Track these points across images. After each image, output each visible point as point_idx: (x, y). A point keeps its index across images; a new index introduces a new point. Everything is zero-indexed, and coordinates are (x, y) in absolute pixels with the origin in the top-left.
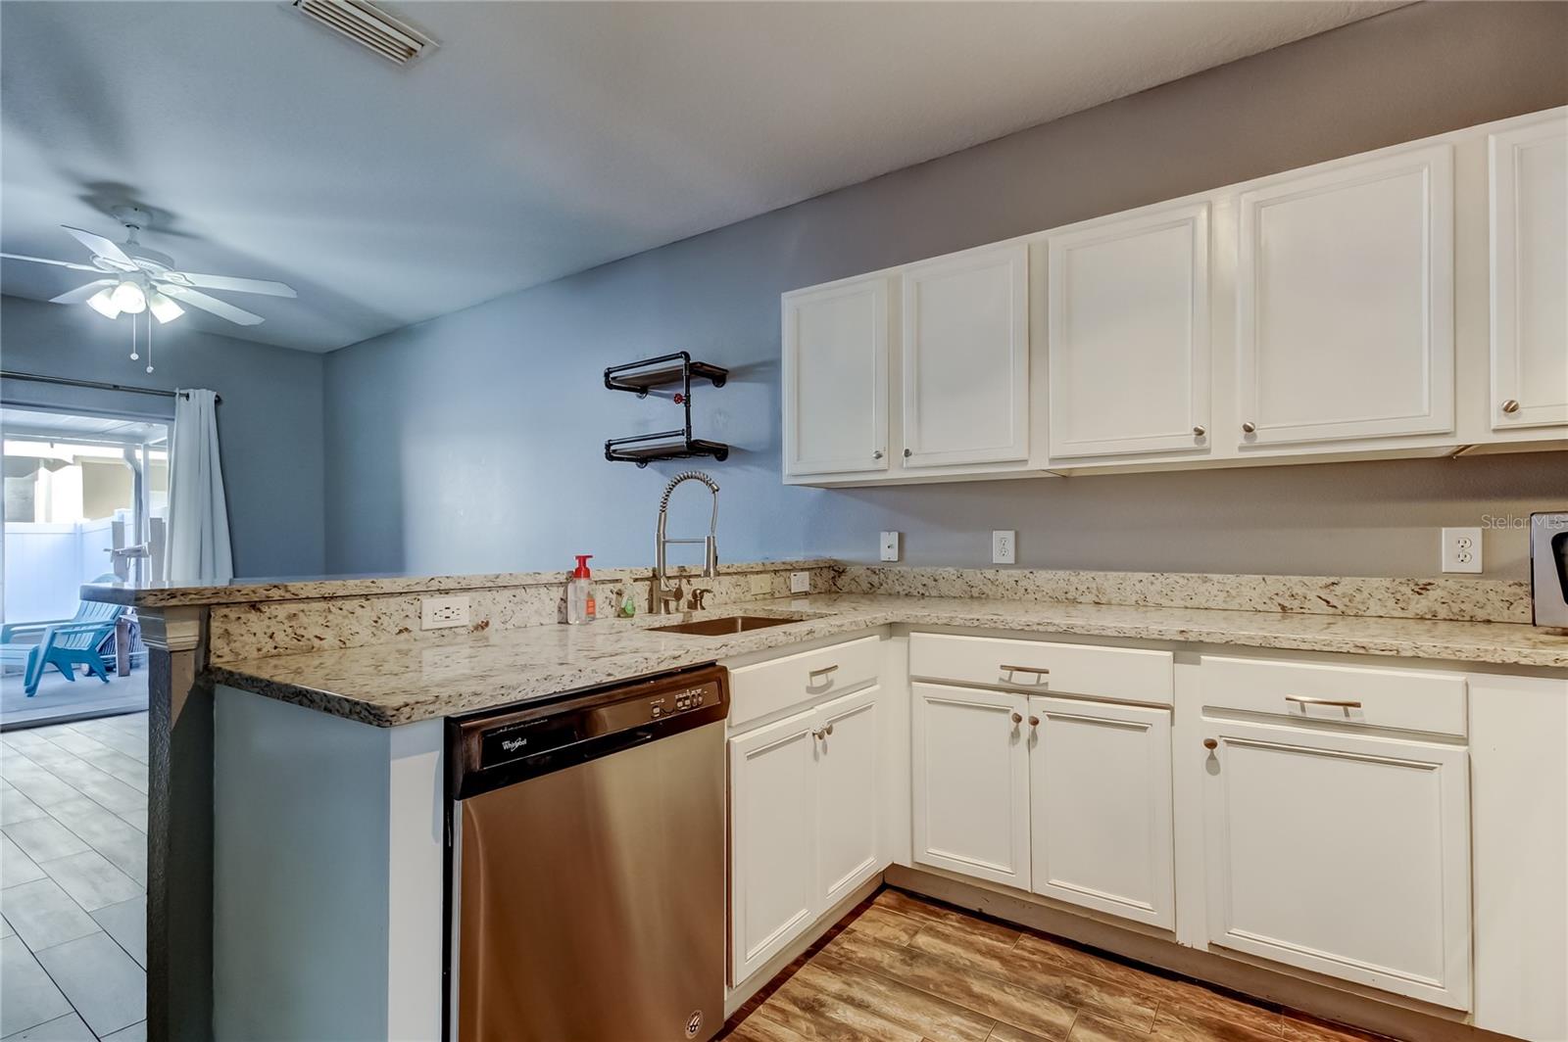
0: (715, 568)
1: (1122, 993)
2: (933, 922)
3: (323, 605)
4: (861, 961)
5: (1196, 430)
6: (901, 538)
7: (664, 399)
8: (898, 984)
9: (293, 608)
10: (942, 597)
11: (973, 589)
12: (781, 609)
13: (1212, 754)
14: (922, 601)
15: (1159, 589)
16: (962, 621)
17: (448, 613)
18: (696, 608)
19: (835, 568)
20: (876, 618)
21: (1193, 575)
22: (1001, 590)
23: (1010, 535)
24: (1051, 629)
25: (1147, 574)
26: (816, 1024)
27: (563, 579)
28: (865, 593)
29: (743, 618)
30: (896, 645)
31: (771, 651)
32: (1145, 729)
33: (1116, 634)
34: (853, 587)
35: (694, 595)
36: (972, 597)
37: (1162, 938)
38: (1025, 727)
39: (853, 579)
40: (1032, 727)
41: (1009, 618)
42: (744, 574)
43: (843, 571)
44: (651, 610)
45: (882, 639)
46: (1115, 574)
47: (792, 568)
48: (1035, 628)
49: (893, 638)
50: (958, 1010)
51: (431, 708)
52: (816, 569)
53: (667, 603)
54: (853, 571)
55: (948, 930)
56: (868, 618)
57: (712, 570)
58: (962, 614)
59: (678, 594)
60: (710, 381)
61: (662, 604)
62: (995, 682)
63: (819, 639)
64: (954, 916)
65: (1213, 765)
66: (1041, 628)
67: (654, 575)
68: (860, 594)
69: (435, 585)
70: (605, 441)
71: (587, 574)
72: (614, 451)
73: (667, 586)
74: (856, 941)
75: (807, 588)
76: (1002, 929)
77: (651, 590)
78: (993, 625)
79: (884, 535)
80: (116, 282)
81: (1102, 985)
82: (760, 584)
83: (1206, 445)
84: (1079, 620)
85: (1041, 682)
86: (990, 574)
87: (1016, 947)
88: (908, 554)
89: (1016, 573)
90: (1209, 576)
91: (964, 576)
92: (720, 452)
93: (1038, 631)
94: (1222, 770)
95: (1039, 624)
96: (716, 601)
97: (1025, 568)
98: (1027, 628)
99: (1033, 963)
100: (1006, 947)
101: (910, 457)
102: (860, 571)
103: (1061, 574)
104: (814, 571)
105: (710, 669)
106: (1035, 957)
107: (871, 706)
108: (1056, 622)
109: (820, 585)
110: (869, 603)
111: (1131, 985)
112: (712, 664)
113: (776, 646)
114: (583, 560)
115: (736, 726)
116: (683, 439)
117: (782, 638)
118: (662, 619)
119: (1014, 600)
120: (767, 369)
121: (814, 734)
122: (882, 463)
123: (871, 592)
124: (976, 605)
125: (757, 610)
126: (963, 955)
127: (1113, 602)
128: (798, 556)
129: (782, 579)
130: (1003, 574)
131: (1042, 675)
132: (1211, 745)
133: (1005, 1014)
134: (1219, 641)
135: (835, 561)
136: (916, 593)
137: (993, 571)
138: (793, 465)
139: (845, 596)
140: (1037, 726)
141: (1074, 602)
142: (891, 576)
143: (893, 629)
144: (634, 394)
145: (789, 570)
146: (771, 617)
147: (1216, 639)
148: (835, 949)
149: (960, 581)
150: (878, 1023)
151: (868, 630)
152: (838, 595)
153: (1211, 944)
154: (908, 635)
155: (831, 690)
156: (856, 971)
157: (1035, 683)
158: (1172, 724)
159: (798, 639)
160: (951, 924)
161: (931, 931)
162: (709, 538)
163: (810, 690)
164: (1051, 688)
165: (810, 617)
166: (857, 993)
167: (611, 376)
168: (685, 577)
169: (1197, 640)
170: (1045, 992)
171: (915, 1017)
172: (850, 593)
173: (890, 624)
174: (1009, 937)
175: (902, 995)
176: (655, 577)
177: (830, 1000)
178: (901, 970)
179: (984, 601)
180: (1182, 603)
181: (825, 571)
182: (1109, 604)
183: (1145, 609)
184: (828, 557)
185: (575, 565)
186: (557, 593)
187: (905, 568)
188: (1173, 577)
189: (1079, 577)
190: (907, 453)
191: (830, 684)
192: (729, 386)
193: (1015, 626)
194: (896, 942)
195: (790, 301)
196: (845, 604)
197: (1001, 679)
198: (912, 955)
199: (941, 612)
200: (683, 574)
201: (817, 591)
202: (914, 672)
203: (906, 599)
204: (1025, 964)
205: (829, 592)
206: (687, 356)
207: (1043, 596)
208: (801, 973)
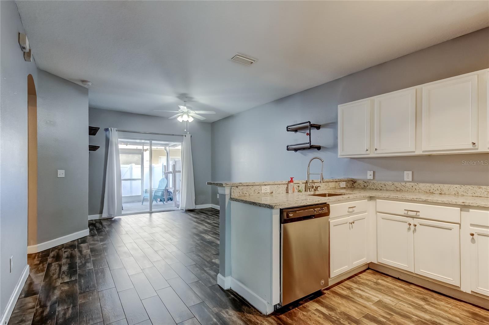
0: (323, 181)
1: (442, 301)
2: (383, 278)
3: (247, 187)
4: (362, 282)
5: (473, 143)
6: (374, 172)
7: (302, 133)
8: (373, 288)
9: (242, 187)
10: (387, 190)
11: (398, 188)
12: (338, 192)
13: (473, 238)
14: (381, 191)
15: (463, 190)
16: (392, 197)
17: (266, 190)
18: (316, 191)
19: (353, 181)
20: (366, 195)
21: (475, 186)
22: (407, 189)
23: (410, 173)
24: (420, 200)
25: (458, 186)
26: (350, 292)
27: (287, 183)
28: (362, 188)
29: (328, 194)
30: (372, 203)
31: (339, 201)
32: (451, 229)
33: (441, 202)
34: (359, 186)
35: (316, 187)
36: (397, 190)
37: (456, 289)
38: (412, 227)
39: (359, 184)
40: (414, 227)
41: (407, 197)
42: (328, 182)
43: (356, 182)
44: (305, 191)
45: (368, 201)
46: (447, 185)
47: (341, 181)
48: (415, 199)
49: (371, 201)
50: (390, 296)
51: (279, 206)
52: (347, 181)
53: (309, 189)
54: (359, 182)
55: (388, 280)
56: (364, 195)
57: (322, 181)
58: (393, 195)
59: (313, 187)
60: (316, 128)
61: (309, 190)
62: (403, 214)
63: (351, 199)
64: (390, 278)
65: (473, 241)
66: (417, 200)
67: (306, 182)
68: (361, 188)
69: (264, 184)
70: (287, 145)
71: (293, 182)
72: (289, 148)
73: (310, 185)
74: (361, 278)
75: (345, 186)
76: (405, 283)
77: (306, 186)
78: (402, 198)
79: (368, 172)
80: (182, 114)
81: (435, 299)
82: (332, 185)
83: (477, 147)
84: (431, 198)
85: (417, 214)
86: (403, 184)
87: (409, 287)
88: (376, 177)
89: (412, 184)
90: (481, 187)
91: (395, 184)
92: (319, 148)
93: (416, 200)
94: (476, 242)
95: (416, 198)
96: (321, 189)
97: (415, 183)
98: (413, 200)
99: (414, 291)
100: (407, 287)
101: (377, 151)
102: (361, 182)
103: (428, 184)
104: (346, 182)
105: (325, 204)
106: (415, 290)
107: (365, 218)
108: (422, 198)
109: (348, 185)
110: (364, 191)
111: (445, 300)
112: (326, 203)
113: (340, 200)
114: (292, 179)
115: (332, 218)
116: (309, 145)
117: (342, 198)
118: (309, 193)
119: (412, 192)
120: (333, 124)
121: (349, 223)
122: (368, 152)
123: (364, 188)
124: (398, 193)
125: (332, 192)
126: (393, 286)
127: (446, 194)
128: (342, 177)
129: (338, 184)
130: (408, 184)
131: (418, 213)
132: (472, 235)
133: (404, 299)
134: (476, 205)
135: (353, 179)
136: (379, 189)
137: (404, 183)
138: (340, 152)
139: (356, 189)
140: (416, 227)
141: (432, 193)
142: (371, 184)
143: (371, 198)
144: (294, 132)
145: (340, 181)
146: (336, 194)
147: (475, 205)
148: (355, 279)
149: (393, 186)
150: (367, 294)
151: (364, 198)
152: (354, 189)
153: (472, 291)
154: (376, 200)
155: (354, 213)
156: (361, 284)
157: (415, 215)
158: (460, 228)
159: (346, 199)
160: (389, 279)
161: (382, 280)
162: (321, 173)
163: (348, 212)
164: (421, 216)
165: (347, 194)
166: (361, 288)
167: (288, 128)
168: (313, 183)
169: (468, 205)
170: (417, 297)
171: (377, 295)
172: (358, 188)
173: (371, 197)
174: (407, 284)
175: (374, 291)
176: (307, 182)
177: (354, 288)
178: (373, 286)
179: (401, 192)
180: (472, 195)
181: (350, 181)
182: (445, 194)
183: (458, 196)
184: (351, 178)
185: (290, 180)
186: (286, 186)
187: (375, 181)
188: (468, 187)
189: (434, 186)
190: (376, 149)
191: (354, 211)
192: (321, 129)
193: (409, 199)
194: (372, 280)
195: (340, 107)
196: (357, 191)
197: (404, 213)
198: (377, 284)
199: (387, 194)
200: (313, 182)
201: (348, 187)
202: (378, 210)
203: (376, 191)
204: (412, 291)
205: (351, 187)
206: (310, 122)
207: (422, 191)
208: (346, 282)
